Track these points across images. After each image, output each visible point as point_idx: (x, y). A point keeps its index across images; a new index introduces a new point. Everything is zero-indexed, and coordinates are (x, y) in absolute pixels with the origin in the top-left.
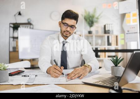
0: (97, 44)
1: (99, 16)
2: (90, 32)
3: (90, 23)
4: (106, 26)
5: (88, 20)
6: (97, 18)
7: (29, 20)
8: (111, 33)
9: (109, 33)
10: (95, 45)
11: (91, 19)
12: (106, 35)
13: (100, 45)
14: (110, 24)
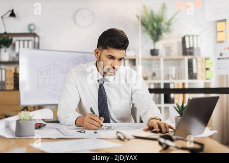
0: (168, 77)
1: (171, 19)
2: (154, 52)
3: (155, 32)
4: (187, 39)
5: (150, 28)
6: (169, 24)
7: (32, 28)
8: (196, 53)
9: (191, 54)
10: (165, 79)
11: (155, 24)
12: (186, 58)
13: (175, 79)
14: (193, 36)
